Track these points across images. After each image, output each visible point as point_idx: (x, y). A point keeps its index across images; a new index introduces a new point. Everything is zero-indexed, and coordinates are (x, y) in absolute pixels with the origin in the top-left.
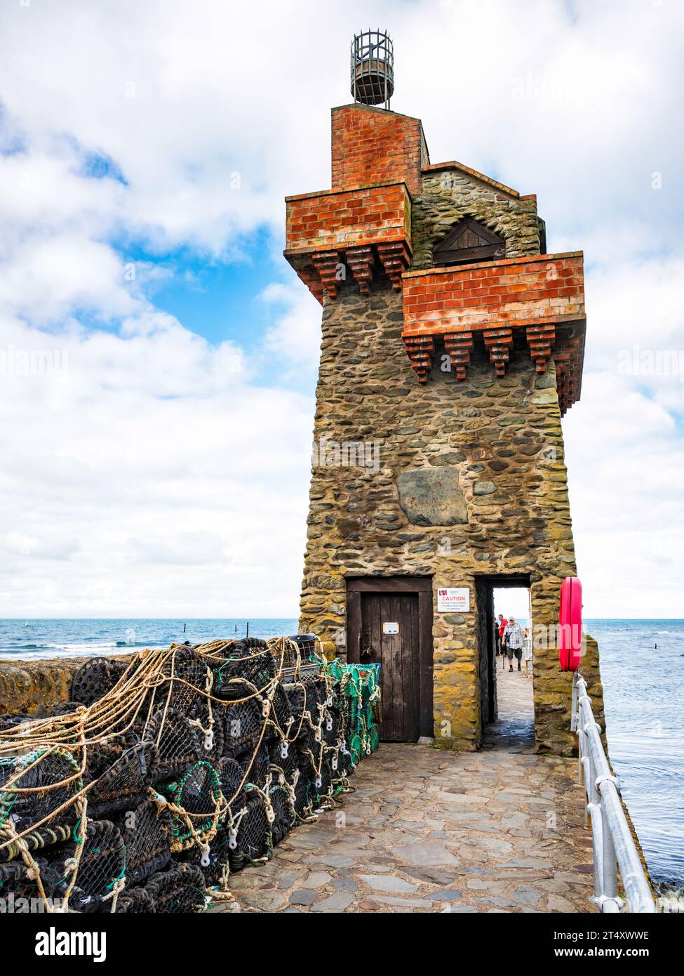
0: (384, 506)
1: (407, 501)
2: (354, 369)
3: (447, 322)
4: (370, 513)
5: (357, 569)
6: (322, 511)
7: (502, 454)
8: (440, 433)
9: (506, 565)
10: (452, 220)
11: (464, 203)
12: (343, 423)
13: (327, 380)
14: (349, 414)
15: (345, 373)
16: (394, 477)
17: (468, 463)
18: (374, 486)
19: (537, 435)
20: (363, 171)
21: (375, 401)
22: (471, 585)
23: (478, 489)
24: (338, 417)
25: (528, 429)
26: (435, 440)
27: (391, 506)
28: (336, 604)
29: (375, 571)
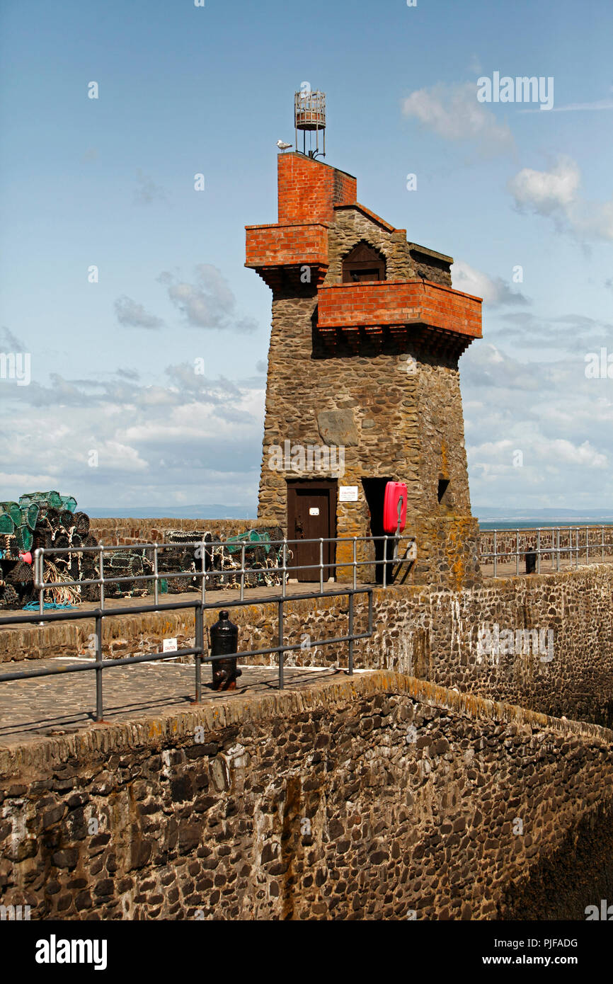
0: (309, 434)
1: (323, 431)
2: (292, 341)
3: (344, 319)
4: (301, 438)
5: (293, 475)
6: (272, 436)
7: (379, 402)
8: (344, 387)
9: (380, 473)
10: (355, 242)
11: (361, 231)
12: (285, 378)
13: (275, 348)
14: (289, 372)
15: (286, 344)
16: (316, 415)
17: (359, 407)
18: (303, 421)
19: (399, 390)
20: (298, 201)
21: (304, 364)
22: (360, 484)
23: (365, 425)
24: (282, 374)
25: (394, 387)
26: (340, 392)
27: (313, 434)
28: (281, 498)
29: (303, 476)
